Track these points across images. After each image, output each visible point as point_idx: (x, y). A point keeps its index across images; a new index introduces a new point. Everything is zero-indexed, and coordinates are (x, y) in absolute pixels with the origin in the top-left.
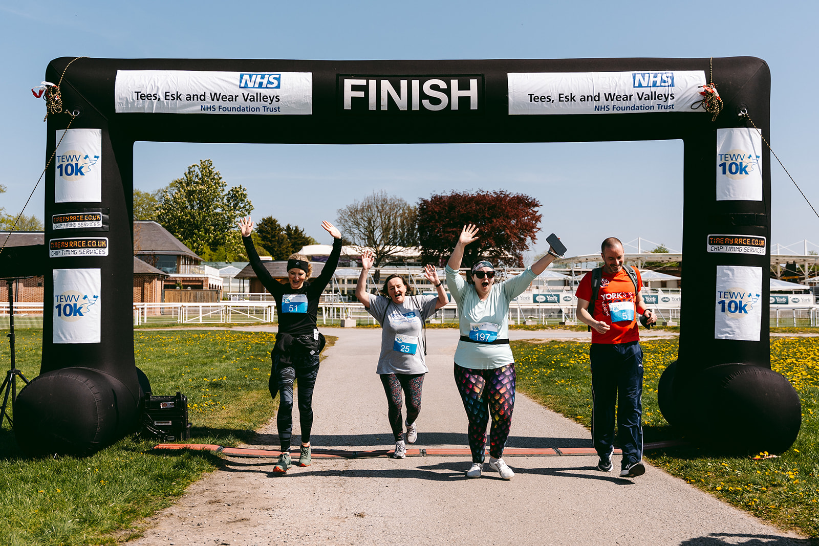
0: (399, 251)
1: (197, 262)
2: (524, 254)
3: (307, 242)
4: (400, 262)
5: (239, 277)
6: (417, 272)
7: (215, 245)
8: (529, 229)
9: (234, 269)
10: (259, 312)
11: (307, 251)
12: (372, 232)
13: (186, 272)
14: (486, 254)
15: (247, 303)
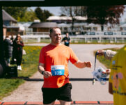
0: (80, 18)
1: (16, 23)
2: (120, 19)
3: (51, 15)
4: (80, 21)
5: (30, 27)
6: (86, 25)
7: (22, 16)
8: (121, 11)
9: (28, 25)
10: (36, 39)
11: (50, 18)
12: (71, 12)
13: (13, 26)
14: (108, 19)
15: (32, 36)
